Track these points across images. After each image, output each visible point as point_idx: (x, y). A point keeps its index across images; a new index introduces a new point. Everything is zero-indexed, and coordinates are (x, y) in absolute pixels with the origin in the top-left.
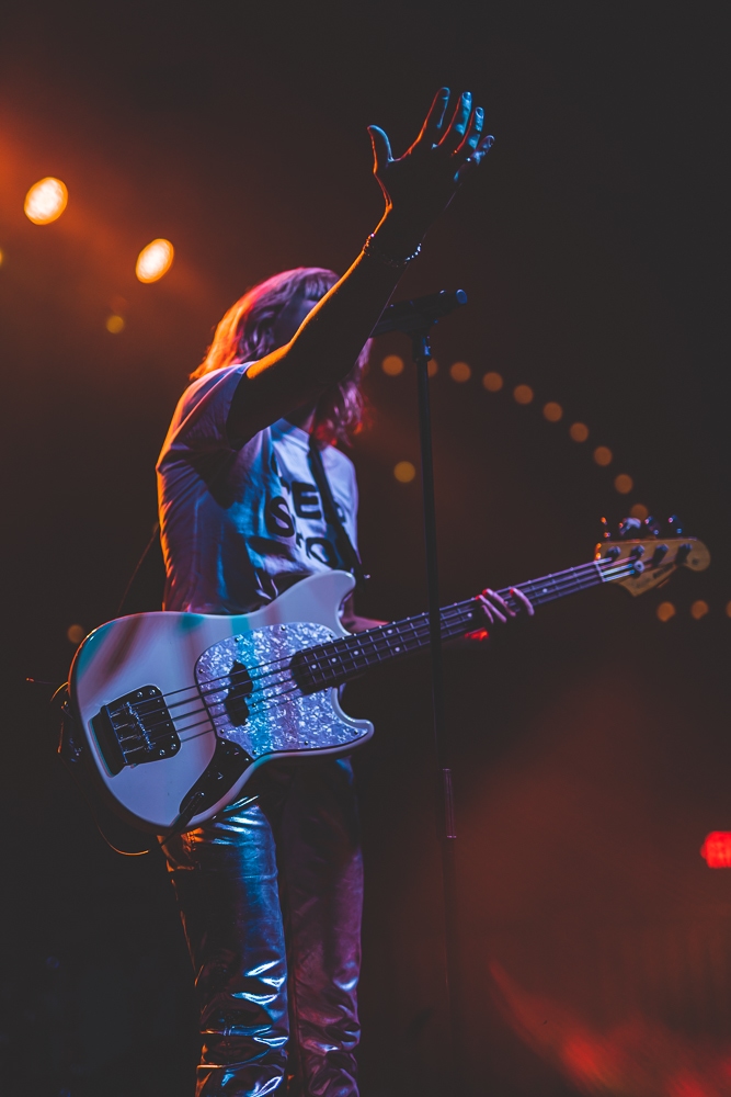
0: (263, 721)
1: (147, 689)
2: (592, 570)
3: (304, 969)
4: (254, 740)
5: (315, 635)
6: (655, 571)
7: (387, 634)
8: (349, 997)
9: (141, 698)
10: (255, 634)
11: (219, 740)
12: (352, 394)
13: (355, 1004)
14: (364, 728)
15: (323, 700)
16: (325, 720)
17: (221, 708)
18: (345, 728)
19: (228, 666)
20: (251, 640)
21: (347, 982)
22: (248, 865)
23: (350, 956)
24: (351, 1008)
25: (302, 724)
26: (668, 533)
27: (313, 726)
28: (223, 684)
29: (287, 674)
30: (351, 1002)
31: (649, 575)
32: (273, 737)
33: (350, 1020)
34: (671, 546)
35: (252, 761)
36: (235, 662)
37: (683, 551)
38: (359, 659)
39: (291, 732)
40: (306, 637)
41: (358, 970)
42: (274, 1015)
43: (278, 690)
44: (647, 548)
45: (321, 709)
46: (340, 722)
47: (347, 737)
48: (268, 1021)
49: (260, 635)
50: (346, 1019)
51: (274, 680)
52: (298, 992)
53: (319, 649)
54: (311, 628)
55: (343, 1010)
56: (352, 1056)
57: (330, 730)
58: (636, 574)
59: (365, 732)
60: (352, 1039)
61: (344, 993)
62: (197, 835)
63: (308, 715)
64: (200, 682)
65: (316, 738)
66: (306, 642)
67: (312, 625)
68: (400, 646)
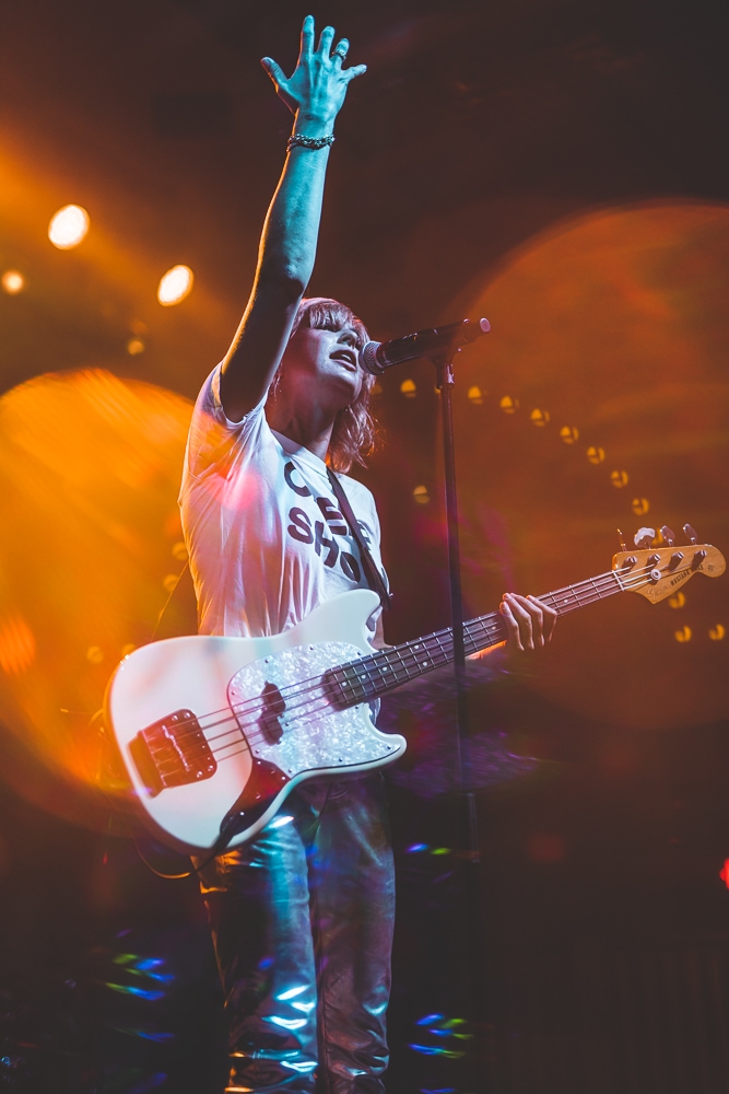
0: (297, 739)
1: (181, 713)
2: (611, 579)
3: (334, 993)
4: (289, 759)
5: (343, 654)
6: (673, 578)
7: (414, 650)
8: (378, 1022)
9: (176, 722)
10: (285, 655)
11: (255, 760)
12: (363, 416)
13: (384, 1029)
14: (397, 744)
15: (355, 717)
16: (358, 736)
17: (255, 728)
18: (378, 743)
19: (260, 687)
20: (281, 661)
21: (377, 1006)
22: (281, 888)
23: (379, 982)
24: (380, 1033)
25: (336, 741)
26: (682, 540)
27: (346, 743)
28: (256, 705)
29: (319, 692)
30: (380, 1027)
31: (667, 582)
32: (307, 756)
33: (379, 1046)
34: (686, 554)
35: (288, 779)
36: (266, 683)
37: (698, 558)
38: (389, 675)
39: (325, 749)
40: (335, 656)
41: (388, 995)
42: (303, 1039)
43: (310, 708)
44: (663, 556)
45: (354, 726)
46: (373, 738)
47: (381, 753)
48: (296, 1045)
49: (290, 655)
50: (375, 1044)
51: (306, 700)
52: (328, 1015)
53: (348, 668)
54: (339, 647)
55: (372, 1035)
56: (380, 1081)
57: (363, 746)
58: (654, 582)
59: (397, 747)
60: (381, 1064)
61: (372, 1017)
62: (233, 858)
63: (341, 732)
64: (233, 703)
65: (350, 755)
66: (335, 660)
67: (339, 643)
68: (428, 660)
